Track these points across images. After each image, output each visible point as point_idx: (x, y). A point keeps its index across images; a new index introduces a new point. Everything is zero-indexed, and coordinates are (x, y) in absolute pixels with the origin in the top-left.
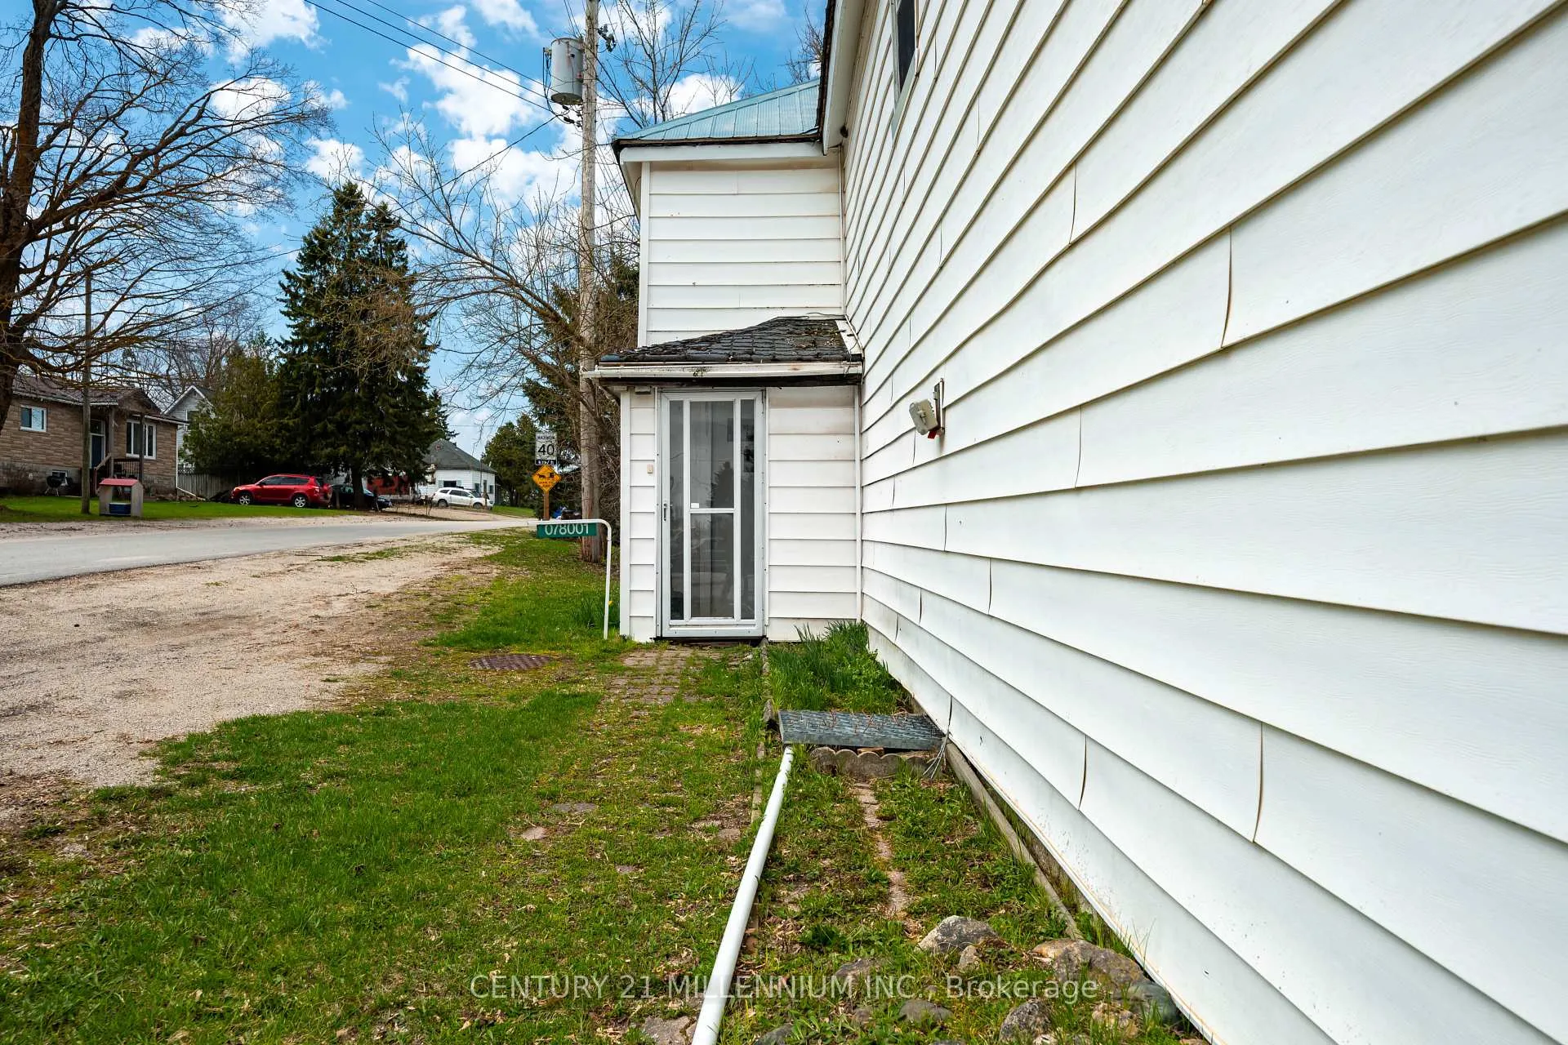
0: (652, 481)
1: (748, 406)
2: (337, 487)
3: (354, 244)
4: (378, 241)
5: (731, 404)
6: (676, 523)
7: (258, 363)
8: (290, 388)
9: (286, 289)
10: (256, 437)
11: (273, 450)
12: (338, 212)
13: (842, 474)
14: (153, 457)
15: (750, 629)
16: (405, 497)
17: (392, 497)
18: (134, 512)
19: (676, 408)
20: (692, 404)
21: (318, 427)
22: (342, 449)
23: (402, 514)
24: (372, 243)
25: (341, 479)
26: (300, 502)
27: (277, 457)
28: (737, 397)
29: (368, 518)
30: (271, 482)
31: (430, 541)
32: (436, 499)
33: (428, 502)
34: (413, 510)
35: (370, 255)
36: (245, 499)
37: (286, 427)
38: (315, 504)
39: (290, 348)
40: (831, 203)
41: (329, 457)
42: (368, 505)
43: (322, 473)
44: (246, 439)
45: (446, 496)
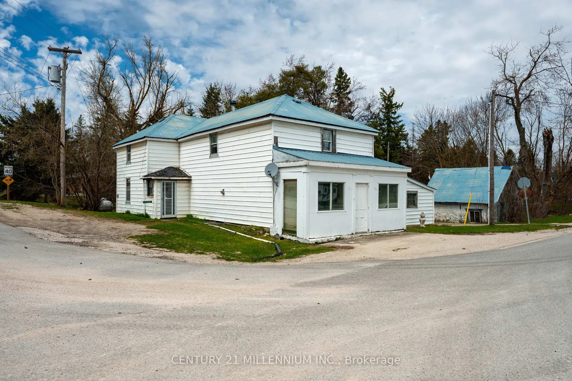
0: (160, 194)
1: (174, 183)
5: (171, 183)
6: (163, 201)
13: (187, 193)
15: (174, 216)
19: (163, 183)
20: (166, 183)
28: (172, 182)
40: (177, 149)
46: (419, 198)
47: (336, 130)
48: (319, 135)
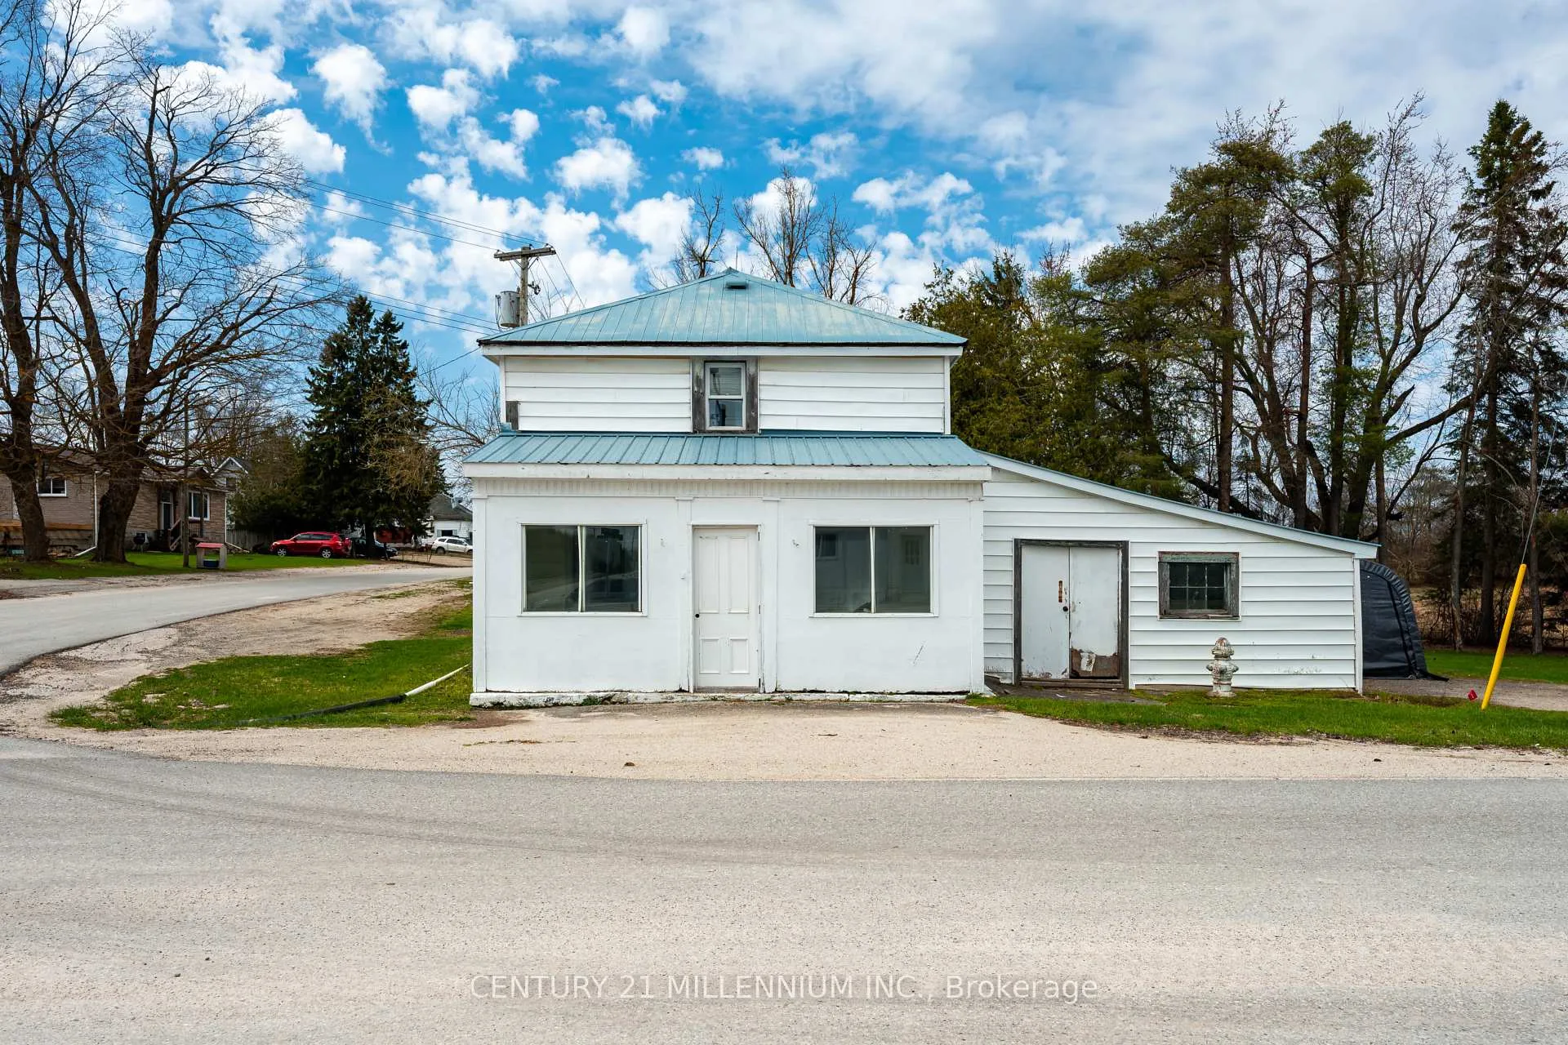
2: (353, 539)
3: (365, 345)
4: (384, 341)
7: (287, 440)
8: (315, 461)
9: (311, 383)
10: (288, 500)
11: (301, 511)
12: (352, 321)
14: (208, 519)
16: (408, 545)
17: (397, 545)
18: (221, 566)
21: (336, 492)
22: (358, 510)
23: (408, 562)
24: (380, 343)
25: (358, 533)
26: (326, 554)
27: (305, 516)
29: (382, 566)
30: (302, 538)
31: (431, 586)
32: (434, 547)
33: (428, 549)
34: (416, 558)
35: (379, 353)
36: (282, 552)
37: (310, 491)
38: (338, 555)
39: (314, 428)
41: (347, 516)
42: (378, 555)
43: (339, 527)
44: (280, 502)
45: (444, 544)
46: (1244, 581)
47: (757, 360)
48: (686, 382)
